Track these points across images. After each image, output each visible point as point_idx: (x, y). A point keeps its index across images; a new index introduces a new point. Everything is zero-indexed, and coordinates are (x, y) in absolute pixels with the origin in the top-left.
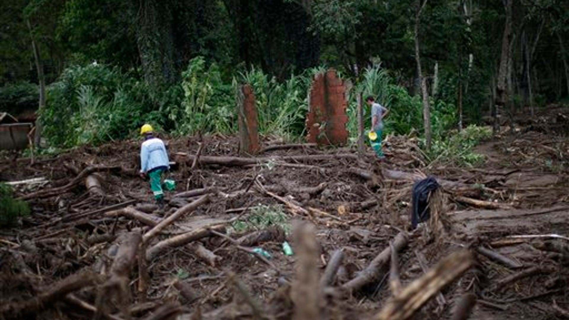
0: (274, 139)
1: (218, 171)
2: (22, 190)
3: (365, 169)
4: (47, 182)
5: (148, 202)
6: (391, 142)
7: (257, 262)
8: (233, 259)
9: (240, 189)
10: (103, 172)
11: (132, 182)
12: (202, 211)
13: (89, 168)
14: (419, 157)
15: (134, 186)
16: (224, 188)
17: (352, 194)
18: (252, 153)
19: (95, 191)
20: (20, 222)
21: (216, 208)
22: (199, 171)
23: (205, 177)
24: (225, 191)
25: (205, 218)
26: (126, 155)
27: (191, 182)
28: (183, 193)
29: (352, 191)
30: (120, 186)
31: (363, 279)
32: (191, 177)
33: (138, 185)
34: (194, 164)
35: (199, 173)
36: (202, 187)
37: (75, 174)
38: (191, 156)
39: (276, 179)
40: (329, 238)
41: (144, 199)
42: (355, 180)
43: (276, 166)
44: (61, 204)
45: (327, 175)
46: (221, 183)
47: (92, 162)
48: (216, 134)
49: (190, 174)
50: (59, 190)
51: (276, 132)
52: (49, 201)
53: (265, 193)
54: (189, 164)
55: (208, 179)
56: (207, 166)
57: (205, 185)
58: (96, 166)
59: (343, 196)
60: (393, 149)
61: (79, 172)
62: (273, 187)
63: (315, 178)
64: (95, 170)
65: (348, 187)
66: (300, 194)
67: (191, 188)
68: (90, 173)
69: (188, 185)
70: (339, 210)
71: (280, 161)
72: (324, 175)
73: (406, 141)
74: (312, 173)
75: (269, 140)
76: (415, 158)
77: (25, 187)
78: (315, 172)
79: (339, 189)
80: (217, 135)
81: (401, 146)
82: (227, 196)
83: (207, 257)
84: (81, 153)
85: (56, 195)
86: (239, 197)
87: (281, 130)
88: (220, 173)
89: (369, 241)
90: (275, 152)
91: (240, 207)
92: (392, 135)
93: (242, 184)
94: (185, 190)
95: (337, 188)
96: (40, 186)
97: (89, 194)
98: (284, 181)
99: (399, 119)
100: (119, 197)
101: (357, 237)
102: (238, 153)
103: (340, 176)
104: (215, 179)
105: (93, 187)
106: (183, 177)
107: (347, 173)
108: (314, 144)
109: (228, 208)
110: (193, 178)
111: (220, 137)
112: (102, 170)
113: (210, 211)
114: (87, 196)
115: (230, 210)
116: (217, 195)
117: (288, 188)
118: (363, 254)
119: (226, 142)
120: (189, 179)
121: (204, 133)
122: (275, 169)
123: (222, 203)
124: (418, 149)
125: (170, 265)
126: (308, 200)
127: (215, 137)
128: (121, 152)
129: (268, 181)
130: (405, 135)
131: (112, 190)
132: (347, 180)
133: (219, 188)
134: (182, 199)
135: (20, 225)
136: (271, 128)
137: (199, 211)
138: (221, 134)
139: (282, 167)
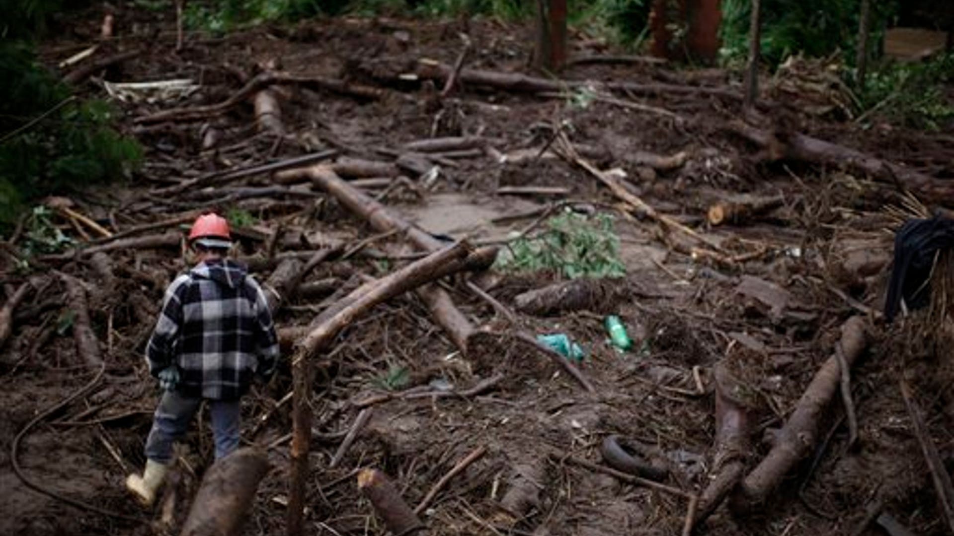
0: (590, 37)
1: (492, 98)
2: (151, 100)
3: (758, 127)
4: (194, 88)
5: (359, 155)
6: (798, 68)
7: (556, 374)
8: (507, 356)
9: (528, 147)
10: (289, 87)
11: (338, 105)
12: (455, 186)
13: (263, 77)
14: (844, 101)
15: (341, 113)
16: (499, 141)
17: (731, 175)
18: (550, 68)
19: (269, 123)
20: (127, 172)
21: (482, 180)
22: (457, 101)
23: (467, 113)
24: (501, 148)
25: (461, 203)
26: (337, 46)
27: (440, 122)
28: (424, 143)
29: (733, 171)
30: (317, 110)
31: (788, 453)
32: (442, 112)
33: (348, 111)
34: (449, 85)
35: (456, 106)
36: (458, 133)
37: (240, 84)
38: (445, 67)
39: (592, 130)
40: (700, 301)
41: (352, 148)
42: (737, 146)
43: (595, 102)
44: (208, 141)
45: (688, 130)
46: (494, 130)
47: (271, 64)
48: (491, 18)
49: (440, 106)
50: (208, 112)
51: (593, 25)
52: (188, 130)
53: (574, 161)
54: (440, 83)
55: (471, 120)
56: (471, 88)
57: (465, 132)
58: (276, 74)
59: (715, 178)
60: (799, 83)
61: (247, 81)
62: (588, 148)
63: (666, 135)
64: (273, 81)
65: (726, 161)
66: (639, 169)
67: (438, 135)
68: (263, 86)
69: (435, 127)
70: (711, 214)
71: (602, 93)
72: (682, 130)
73: (823, 70)
74: (660, 125)
75: (581, 39)
76: (837, 102)
77: (156, 93)
78: (666, 124)
79: (709, 164)
80: (495, 22)
81: (813, 77)
82: (503, 158)
83: (455, 329)
84: (263, 35)
85: (203, 120)
86: (525, 164)
87: (602, 23)
88: (495, 103)
89: (783, 321)
90: (593, 69)
91: (524, 184)
92: (800, 57)
93: (532, 137)
94: (428, 136)
95: (704, 160)
96: (183, 94)
97: (256, 126)
98: (609, 134)
99: (804, 22)
100: (308, 140)
101: (760, 309)
102: (528, 65)
103: (710, 135)
104: (485, 120)
105: (265, 114)
106: (428, 111)
107: (722, 130)
108: (661, 60)
109: (503, 183)
110: (445, 114)
111: (499, 25)
112: (284, 83)
113: (470, 186)
114: (253, 132)
115: (507, 189)
116: (484, 154)
117: (617, 154)
118: (777, 361)
119: (508, 34)
120: (437, 117)
121: (473, 14)
122: (592, 108)
123: (492, 172)
124: (843, 85)
125: (376, 348)
126: (654, 183)
127: (490, 24)
128: (328, 39)
129: (579, 134)
130: (823, 58)
131: (299, 121)
132: (722, 144)
133: (490, 140)
134: (422, 155)
135: (127, 179)
136: (586, 17)
137: (450, 183)
138: (499, 20)
139: (606, 106)
